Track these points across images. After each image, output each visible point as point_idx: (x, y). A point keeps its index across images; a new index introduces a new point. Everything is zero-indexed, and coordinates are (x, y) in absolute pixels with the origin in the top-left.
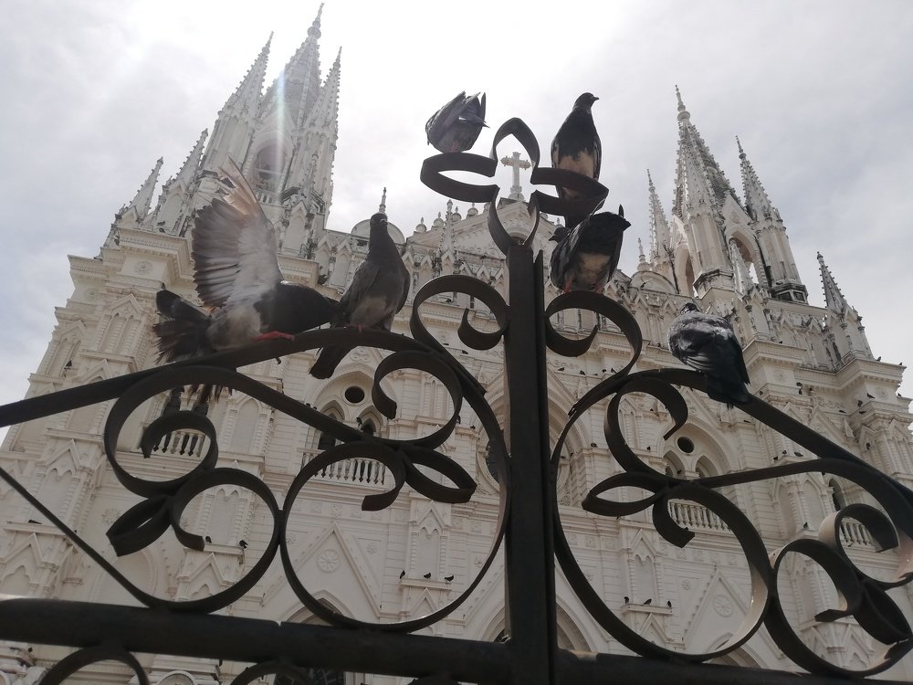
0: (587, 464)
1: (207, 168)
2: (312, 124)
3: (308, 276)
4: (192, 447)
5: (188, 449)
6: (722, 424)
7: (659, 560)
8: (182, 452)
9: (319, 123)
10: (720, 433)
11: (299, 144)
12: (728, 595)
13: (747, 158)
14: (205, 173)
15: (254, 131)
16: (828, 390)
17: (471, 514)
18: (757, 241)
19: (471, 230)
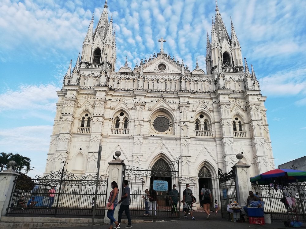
0: (175, 124)
1: (82, 61)
2: (106, 42)
3: (107, 90)
4: (88, 131)
5: (87, 131)
6: (210, 111)
7: (189, 145)
8: (86, 132)
9: (108, 41)
10: (209, 113)
11: (104, 48)
12: (206, 151)
13: (233, 25)
14: (82, 62)
15: (92, 46)
16: (241, 98)
17: (147, 139)
18: (231, 53)
19: (149, 65)
